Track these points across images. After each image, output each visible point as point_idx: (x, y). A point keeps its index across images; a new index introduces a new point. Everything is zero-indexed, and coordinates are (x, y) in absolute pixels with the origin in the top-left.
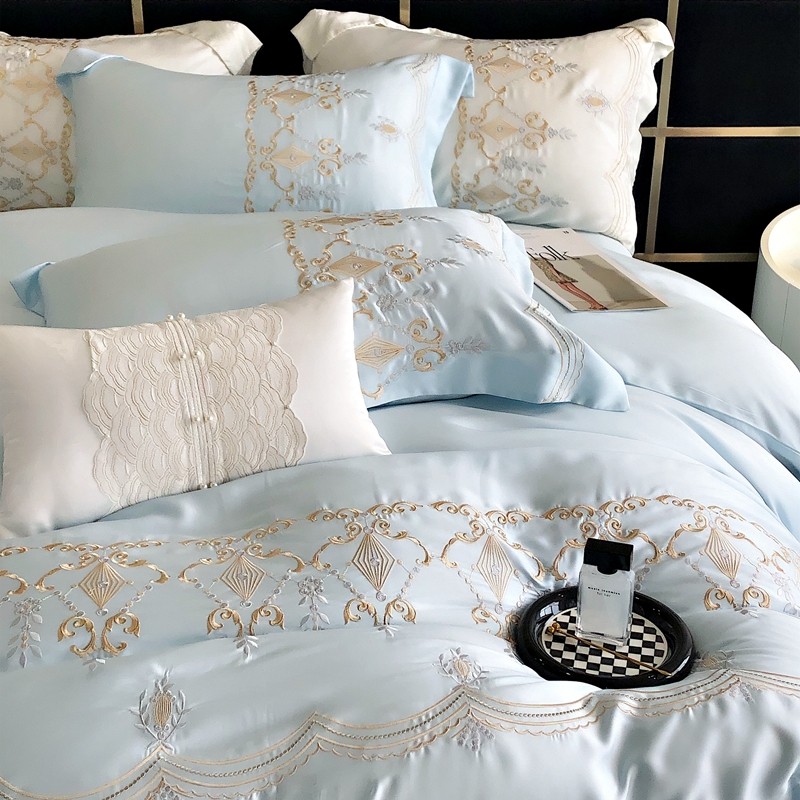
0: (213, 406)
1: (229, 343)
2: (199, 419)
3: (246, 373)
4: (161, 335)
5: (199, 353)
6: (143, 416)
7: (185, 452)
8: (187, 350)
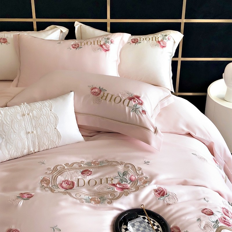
0: (34, 129)
1: (39, 110)
2: (31, 132)
3: (44, 119)
4: (19, 109)
5: (30, 114)
6: (14, 132)
7: (27, 141)
8: (27, 113)
